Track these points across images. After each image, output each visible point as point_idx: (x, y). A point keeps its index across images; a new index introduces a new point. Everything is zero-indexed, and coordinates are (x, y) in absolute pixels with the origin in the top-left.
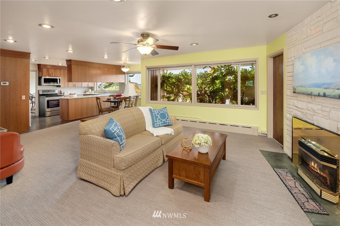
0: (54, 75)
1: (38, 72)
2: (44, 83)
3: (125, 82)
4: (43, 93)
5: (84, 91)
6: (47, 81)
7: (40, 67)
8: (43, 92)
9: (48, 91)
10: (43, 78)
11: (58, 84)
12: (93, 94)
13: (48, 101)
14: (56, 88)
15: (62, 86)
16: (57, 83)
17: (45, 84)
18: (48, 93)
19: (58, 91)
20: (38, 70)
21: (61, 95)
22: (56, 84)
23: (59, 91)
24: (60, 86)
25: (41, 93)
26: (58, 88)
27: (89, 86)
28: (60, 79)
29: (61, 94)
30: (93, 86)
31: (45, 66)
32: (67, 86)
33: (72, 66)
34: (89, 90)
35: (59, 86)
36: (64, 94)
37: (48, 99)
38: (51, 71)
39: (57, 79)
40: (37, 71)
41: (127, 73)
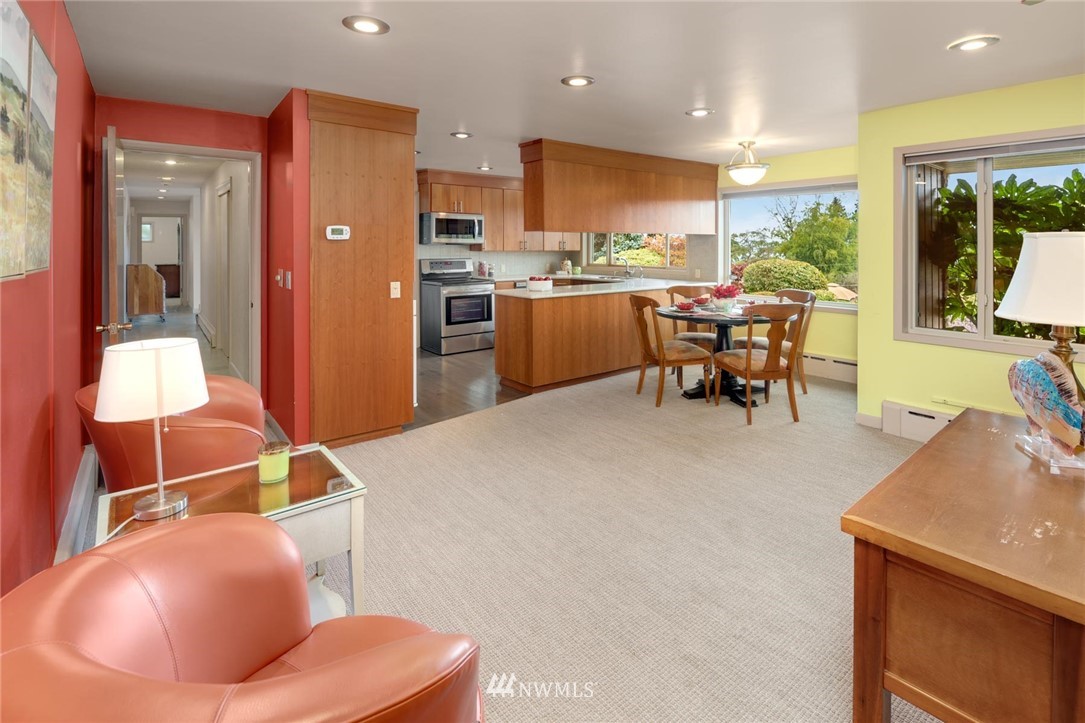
0: (465, 208)
1: (418, 196)
2: (437, 237)
3: (717, 231)
4: (432, 272)
5: (549, 265)
6: (444, 227)
7: (426, 182)
8: (432, 268)
9: (446, 263)
10: (434, 216)
11: (475, 241)
12: (579, 276)
13: (449, 300)
14: (467, 253)
15: (486, 247)
16: (474, 237)
18: (446, 271)
19: (474, 264)
20: (419, 190)
21: (482, 277)
22: (470, 241)
23: (477, 265)
24: (480, 245)
25: (426, 271)
26: (473, 253)
27: (567, 250)
28: (480, 222)
29: (482, 275)
30: (579, 249)
31: (439, 176)
32: (499, 244)
33: (546, 163)
34: (566, 262)
35: (477, 248)
36: (490, 274)
37: (449, 293)
38: (456, 193)
39: (473, 221)
41: (725, 196)
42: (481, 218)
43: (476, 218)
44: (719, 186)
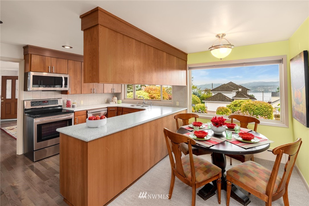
0: (56, 70)
1: (23, 62)
2: (33, 86)
4: (33, 107)
5: (106, 100)
6: (39, 81)
7: (28, 53)
8: (32, 105)
9: (43, 102)
11: (63, 89)
12: (121, 105)
13: (40, 126)
14: (59, 96)
15: (70, 92)
16: (62, 87)
17: (35, 89)
18: (44, 106)
19: (63, 101)
20: (25, 59)
22: (58, 88)
23: (65, 102)
24: (67, 91)
25: (29, 106)
26: (63, 95)
27: (115, 92)
28: (66, 79)
29: (69, 107)
30: (121, 92)
31: (39, 50)
32: (78, 90)
33: (101, 28)
34: (114, 98)
35: (65, 92)
36: (73, 107)
37: (40, 122)
38: (51, 62)
39: (62, 78)
40: (21, 60)
41: (190, 68)
42: (67, 76)
43: (63, 76)
44: (188, 63)
